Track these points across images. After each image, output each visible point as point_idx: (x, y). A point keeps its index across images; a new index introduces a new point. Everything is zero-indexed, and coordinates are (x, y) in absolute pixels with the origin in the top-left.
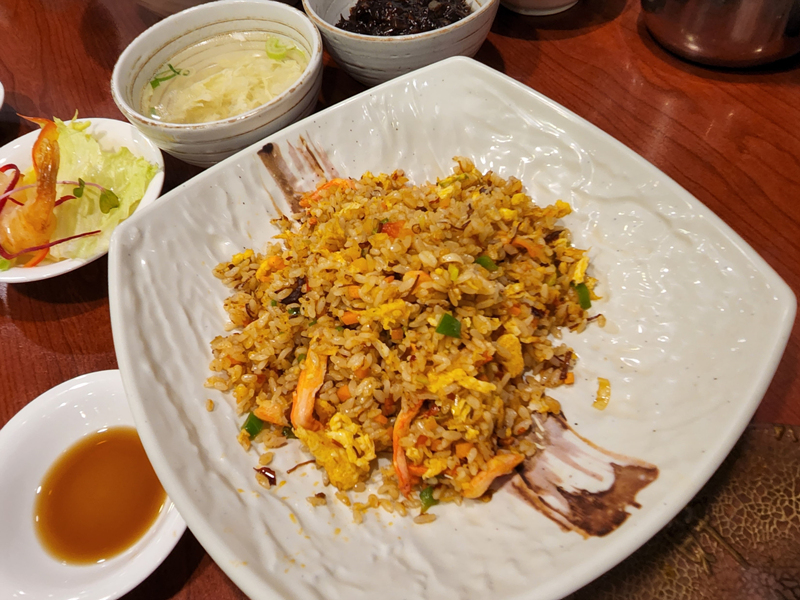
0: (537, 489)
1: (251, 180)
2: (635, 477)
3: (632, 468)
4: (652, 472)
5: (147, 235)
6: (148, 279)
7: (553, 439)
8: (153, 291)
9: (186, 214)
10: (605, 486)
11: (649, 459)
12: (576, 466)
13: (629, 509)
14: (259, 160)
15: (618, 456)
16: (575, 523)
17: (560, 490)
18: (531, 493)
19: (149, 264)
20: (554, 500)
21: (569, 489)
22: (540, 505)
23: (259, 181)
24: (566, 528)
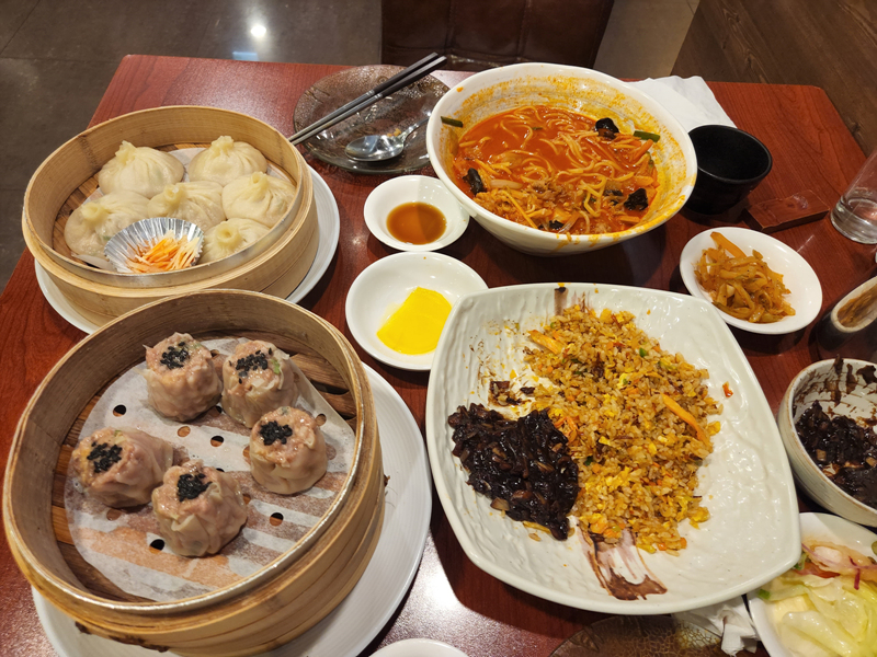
0: (600, 562)
1: (542, 302)
2: (652, 587)
3: (655, 583)
4: (664, 590)
5: (475, 306)
6: (463, 330)
7: (624, 545)
8: (462, 338)
9: (499, 304)
10: (635, 582)
11: (665, 584)
12: (627, 565)
13: (639, 597)
14: (553, 293)
15: (652, 574)
16: (609, 587)
17: (611, 570)
18: (596, 562)
19: (468, 322)
20: (604, 571)
21: (616, 573)
22: (597, 569)
23: (546, 304)
24: (603, 586)
